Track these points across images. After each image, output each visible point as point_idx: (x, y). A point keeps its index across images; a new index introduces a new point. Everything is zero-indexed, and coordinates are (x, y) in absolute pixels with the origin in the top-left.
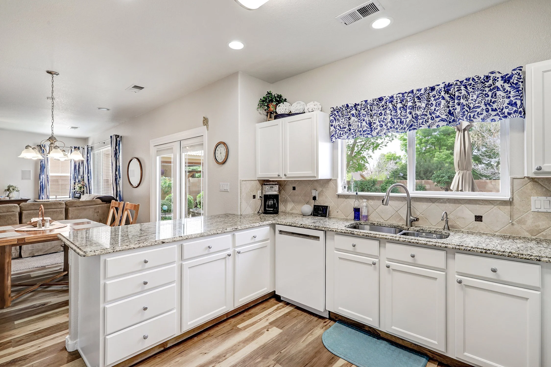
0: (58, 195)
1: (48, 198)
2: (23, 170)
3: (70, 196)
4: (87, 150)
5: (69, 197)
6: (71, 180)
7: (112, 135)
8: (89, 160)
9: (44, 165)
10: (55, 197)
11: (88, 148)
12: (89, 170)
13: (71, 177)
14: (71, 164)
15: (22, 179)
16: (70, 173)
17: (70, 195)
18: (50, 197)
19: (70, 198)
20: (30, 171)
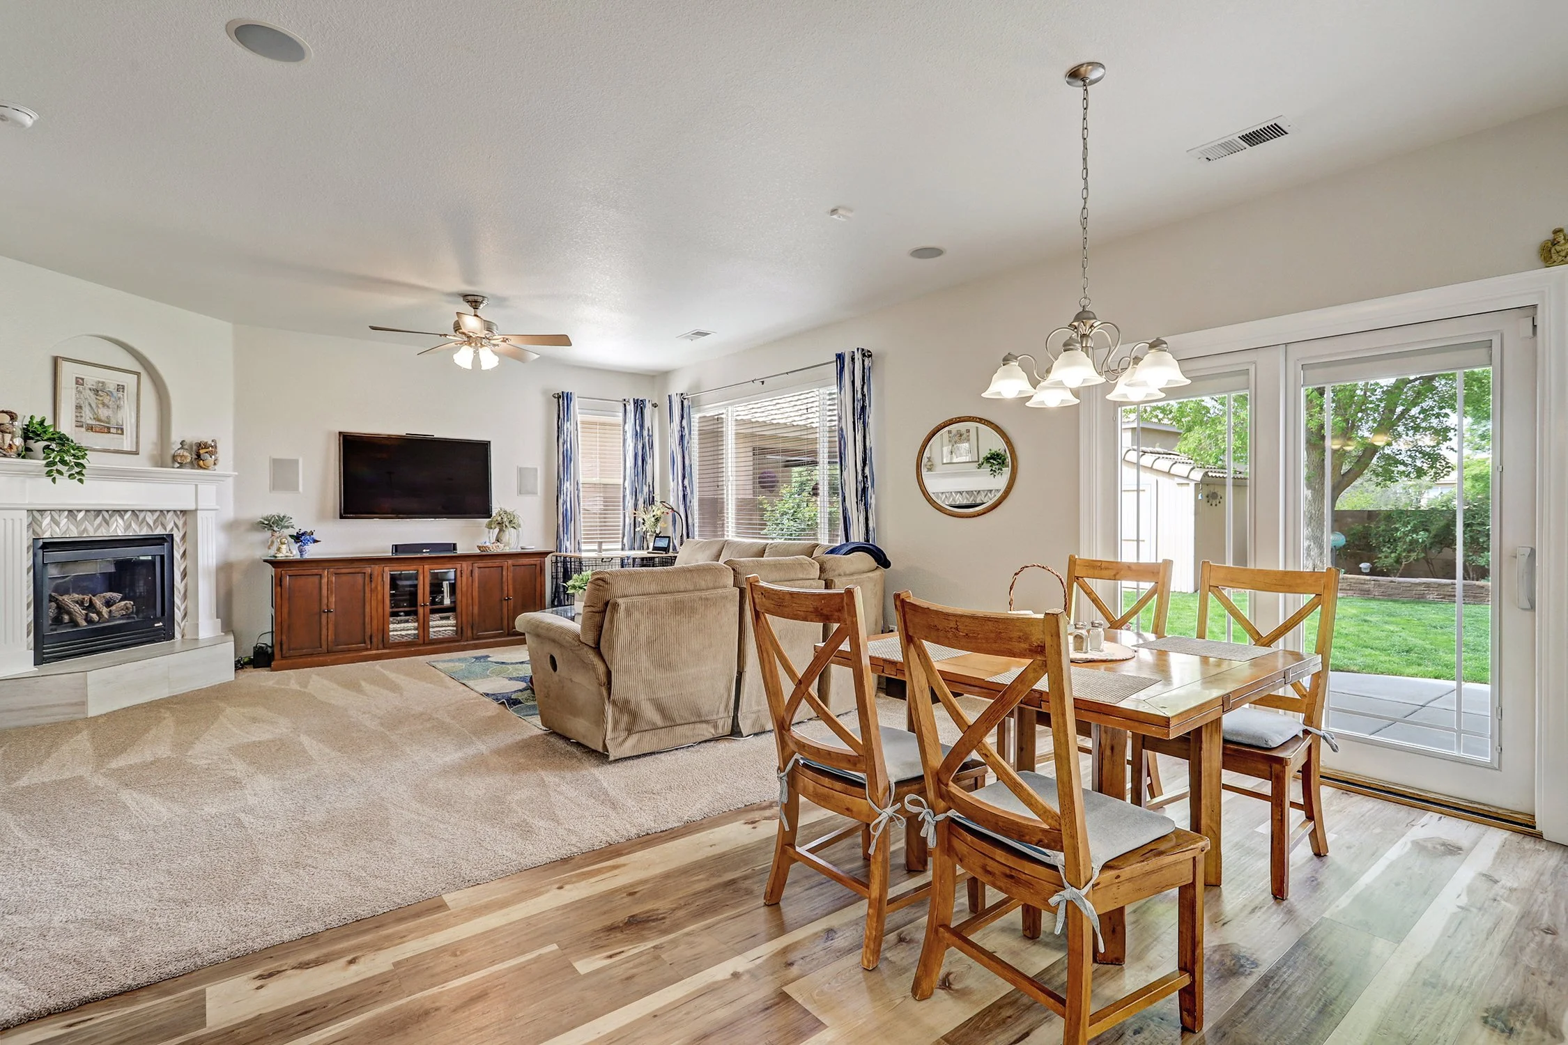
0: (605, 542)
1: (580, 550)
2: (520, 466)
3: (623, 545)
4: (680, 406)
5: (620, 547)
6: (624, 496)
7: (846, 350)
8: (687, 437)
9: (569, 453)
10: (595, 547)
11: (682, 402)
12: (687, 468)
13: (624, 488)
14: (624, 451)
15: (520, 492)
16: (622, 476)
17: (623, 541)
18: (584, 547)
19: (622, 549)
20: (536, 469)
